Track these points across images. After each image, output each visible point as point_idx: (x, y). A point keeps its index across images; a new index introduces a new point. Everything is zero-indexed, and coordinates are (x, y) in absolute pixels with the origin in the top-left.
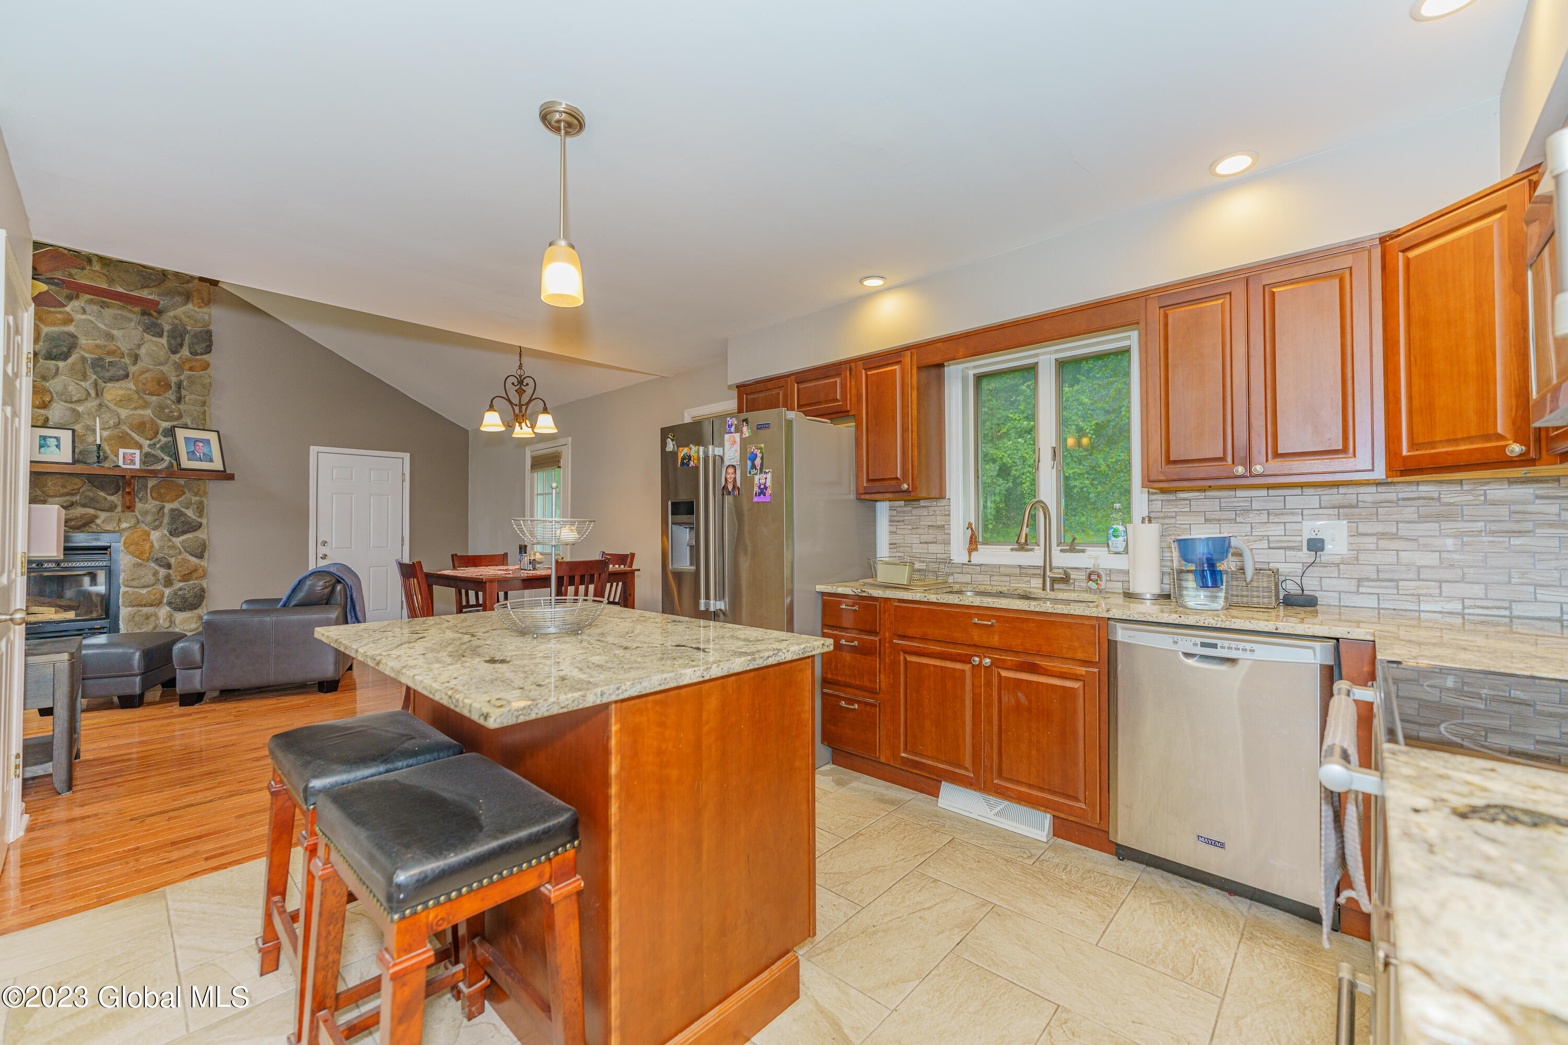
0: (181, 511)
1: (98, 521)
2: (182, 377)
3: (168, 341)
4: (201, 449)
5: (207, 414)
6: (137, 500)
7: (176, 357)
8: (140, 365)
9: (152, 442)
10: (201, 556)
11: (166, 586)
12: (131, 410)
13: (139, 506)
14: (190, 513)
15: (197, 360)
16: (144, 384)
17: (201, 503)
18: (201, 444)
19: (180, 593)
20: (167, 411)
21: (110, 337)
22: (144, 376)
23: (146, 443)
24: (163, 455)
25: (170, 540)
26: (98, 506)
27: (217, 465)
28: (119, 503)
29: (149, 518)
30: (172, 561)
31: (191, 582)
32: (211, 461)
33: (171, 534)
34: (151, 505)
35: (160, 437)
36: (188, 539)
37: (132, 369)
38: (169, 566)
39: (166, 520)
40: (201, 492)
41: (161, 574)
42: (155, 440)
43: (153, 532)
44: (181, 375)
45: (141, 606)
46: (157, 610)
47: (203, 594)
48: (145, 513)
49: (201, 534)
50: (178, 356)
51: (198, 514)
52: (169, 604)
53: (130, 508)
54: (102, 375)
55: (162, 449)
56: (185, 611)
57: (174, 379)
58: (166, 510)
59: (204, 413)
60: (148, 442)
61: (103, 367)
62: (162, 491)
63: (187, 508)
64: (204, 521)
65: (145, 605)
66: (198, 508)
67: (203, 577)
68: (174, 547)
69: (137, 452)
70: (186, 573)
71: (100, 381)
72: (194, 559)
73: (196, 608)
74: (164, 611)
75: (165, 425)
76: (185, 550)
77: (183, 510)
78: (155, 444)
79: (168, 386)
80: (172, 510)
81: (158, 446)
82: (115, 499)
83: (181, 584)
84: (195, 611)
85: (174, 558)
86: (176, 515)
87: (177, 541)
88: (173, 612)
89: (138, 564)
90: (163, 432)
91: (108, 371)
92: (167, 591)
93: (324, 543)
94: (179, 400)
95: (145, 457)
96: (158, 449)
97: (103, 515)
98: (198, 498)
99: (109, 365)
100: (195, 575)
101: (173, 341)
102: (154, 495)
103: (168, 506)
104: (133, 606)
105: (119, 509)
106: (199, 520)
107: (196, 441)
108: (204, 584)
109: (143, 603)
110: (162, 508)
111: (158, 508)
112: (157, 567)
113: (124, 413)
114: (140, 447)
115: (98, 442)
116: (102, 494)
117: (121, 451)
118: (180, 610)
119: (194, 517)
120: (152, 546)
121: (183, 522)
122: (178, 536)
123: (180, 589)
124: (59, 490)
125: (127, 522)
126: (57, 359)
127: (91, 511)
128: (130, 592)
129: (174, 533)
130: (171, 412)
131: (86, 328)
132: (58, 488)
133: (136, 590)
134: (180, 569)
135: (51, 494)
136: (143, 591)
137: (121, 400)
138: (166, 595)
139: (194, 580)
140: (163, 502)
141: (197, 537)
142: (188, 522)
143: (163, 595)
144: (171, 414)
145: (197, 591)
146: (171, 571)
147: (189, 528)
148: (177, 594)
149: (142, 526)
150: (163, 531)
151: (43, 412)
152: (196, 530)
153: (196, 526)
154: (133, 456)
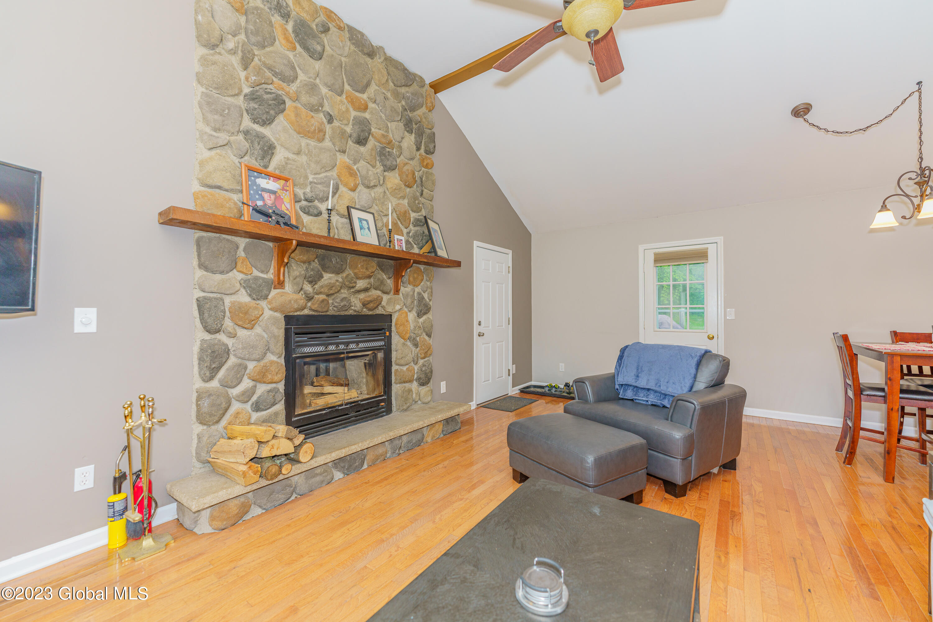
0: (422, 295)
1: (384, 303)
2: (422, 173)
3: (415, 138)
4: (438, 238)
6: (401, 284)
7: (418, 155)
8: (403, 158)
9: (408, 231)
10: (430, 336)
11: (416, 364)
12: (399, 199)
13: (402, 289)
14: (426, 296)
15: (429, 158)
16: (407, 176)
17: (432, 288)
18: (437, 235)
19: (424, 369)
20: (417, 202)
21: (387, 128)
22: (404, 167)
23: (405, 231)
24: (414, 244)
25: (418, 322)
26: (383, 289)
28: (392, 286)
29: (408, 301)
30: (418, 340)
31: (427, 359)
32: (443, 249)
34: (408, 289)
35: (411, 225)
36: (425, 319)
37: (398, 161)
38: (417, 345)
39: (416, 303)
40: (432, 278)
41: (413, 352)
42: (409, 228)
43: (409, 314)
44: (421, 170)
45: (404, 382)
46: (411, 385)
47: (432, 369)
48: (405, 297)
49: (430, 315)
50: (419, 153)
51: (430, 298)
52: (418, 380)
53: (397, 291)
54: (384, 163)
55: (414, 238)
56: (425, 385)
57: (418, 174)
58: (416, 294)
61: (385, 156)
62: (415, 275)
63: (425, 292)
64: (432, 304)
65: (406, 382)
66: (430, 292)
67: (431, 354)
68: (419, 327)
69: (403, 238)
70: (425, 351)
71: (383, 169)
72: (427, 338)
73: (429, 382)
74: (414, 386)
75: (413, 215)
76: (424, 330)
77: (423, 293)
78: (409, 233)
79: (415, 180)
80: (419, 294)
81: (411, 234)
82: (390, 282)
83: (423, 361)
84: (428, 385)
85: (419, 337)
86: (420, 298)
87: (420, 321)
88: (419, 386)
89: (400, 342)
90: (414, 221)
91: (387, 160)
92: (416, 368)
93: (480, 322)
94: (422, 194)
95: (407, 244)
96: (411, 238)
97: (385, 298)
98: (430, 283)
99: (388, 155)
100: (429, 352)
101: (418, 138)
102: (411, 280)
103: (417, 290)
104: (399, 383)
105: (392, 292)
106: (430, 303)
107: (435, 231)
108: (431, 359)
109: (405, 380)
110: (414, 292)
111: (412, 292)
112: (411, 346)
113: (393, 201)
114: (403, 235)
115: (390, 227)
116: (385, 277)
117: (398, 237)
118: (422, 385)
119: (428, 300)
120: (409, 328)
121: (423, 305)
122: (421, 317)
123: (424, 365)
124: (365, 272)
125: (399, 305)
126: (361, 143)
127: (378, 293)
128: (399, 370)
129: (419, 315)
130: (419, 203)
131: (377, 117)
132: (364, 270)
133: (401, 368)
134: (423, 347)
135: (360, 276)
136: (405, 368)
137: (395, 189)
138: (416, 372)
139: (428, 357)
140: (414, 286)
141: (429, 318)
142: (425, 305)
143: (414, 372)
144: (419, 205)
145: (429, 366)
146: (418, 349)
147: (426, 310)
148: (421, 370)
149: (405, 308)
150: (414, 313)
151: (352, 194)
152: (429, 312)
153: (428, 308)
154: (401, 242)
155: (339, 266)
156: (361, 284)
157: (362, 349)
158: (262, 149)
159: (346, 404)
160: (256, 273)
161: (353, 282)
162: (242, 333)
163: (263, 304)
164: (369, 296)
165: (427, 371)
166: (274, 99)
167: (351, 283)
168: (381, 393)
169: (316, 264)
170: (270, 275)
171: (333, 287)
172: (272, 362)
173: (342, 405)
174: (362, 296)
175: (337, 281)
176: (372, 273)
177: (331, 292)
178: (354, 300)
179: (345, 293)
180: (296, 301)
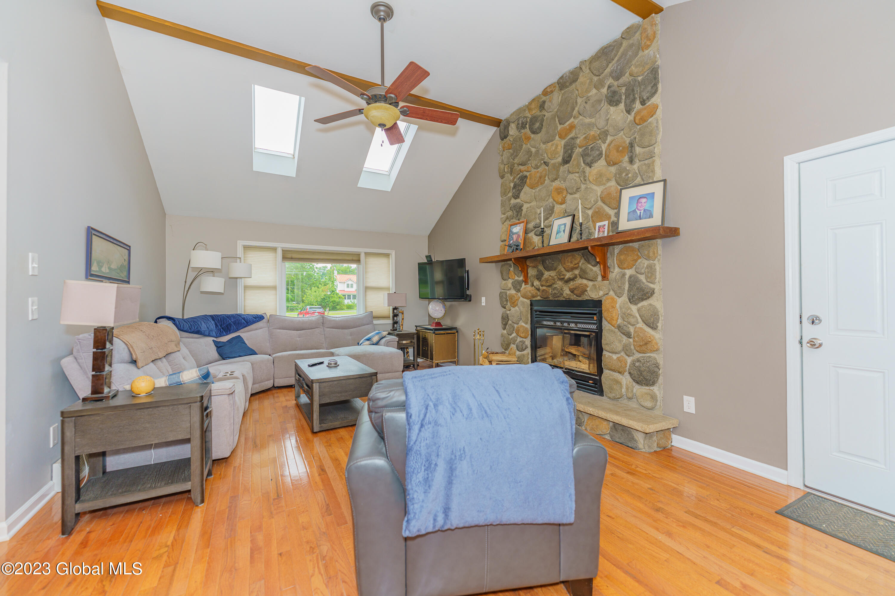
0: (637, 278)
1: (589, 289)
2: (636, 134)
3: (624, 104)
4: (644, 205)
5: (655, 163)
6: (609, 268)
7: (631, 116)
8: (609, 139)
9: (617, 211)
10: (654, 328)
11: (627, 355)
12: (604, 184)
13: (611, 274)
14: (642, 278)
15: (647, 107)
17: (652, 267)
18: (644, 200)
19: (637, 364)
21: (590, 126)
22: (609, 148)
23: (613, 213)
25: (630, 308)
26: (588, 276)
28: (599, 272)
29: (616, 286)
30: (632, 329)
31: (646, 355)
32: (651, 216)
33: (631, 302)
34: (617, 272)
36: (643, 306)
37: (604, 147)
38: (628, 335)
39: (626, 287)
40: (650, 254)
41: (624, 342)
43: (619, 300)
44: (635, 131)
46: (622, 377)
47: (656, 369)
49: (654, 302)
50: (632, 113)
51: (650, 280)
52: (631, 374)
53: (605, 277)
54: (588, 161)
56: (643, 386)
57: (628, 141)
58: (627, 277)
59: (652, 164)
60: (614, 211)
61: (588, 154)
62: (623, 257)
63: (641, 274)
64: (655, 287)
65: (615, 371)
66: (649, 272)
67: (656, 350)
68: (632, 315)
70: (643, 343)
71: (586, 168)
72: (648, 329)
73: (651, 385)
74: (627, 379)
76: (641, 319)
77: (638, 275)
79: (623, 151)
80: (631, 277)
82: (597, 270)
83: (638, 355)
85: (633, 327)
86: (633, 282)
87: (635, 308)
88: (634, 383)
89: (610, 329)
91: (591, 156)
92: (629, 360)
93: (814, 320)
94: (631, 161)
97: (591, 284)
98: (649, 262)
99: (591, 151)
100: (649, 347)
101: (629, 101)
102: (619, 262)
103: (629, 272)
104: (610, 370)
105: (599, 278)
106: (652, 286)
107: (641, 197)
108: (659, 358)
109: (613, 369)
110: (624, 275)
111: (622, 276)
112: (622, 335)
113: (600, 189)
114: (609, 218)
115: (581, 221)
116: (589, 266)
118: (639, 383)
119: (647, 283)
120: (617, 314)
121: (638, 289)
122: (635, 304)
123: (638, 361)
124: (570, 265)
125: (602, 290)
126: (568, 162)
127: (584, 281)
128: (606, 356)
129: (633, 300)
130: (627, 175)
131: (580, 127)
133: (611, 354)
135: (567, 269)
136: (615, 357)
138: (628, 365)
139: (648, 353)
140: (625, 269)
141: (650, 305)
142: (641, 289)
143: (626, 364)
144: (627, 177)
145: (648, 364)
146: (631, 340)
147: (642, 295)
148: (634, 364)
149: (612, 293)
150: (625, 298)
151: (563, 206)
152: (649, 298)
153: (647, 293)
154: (604, 227)
155: (550, 265)
156: (568, 275)
157: (581, 329)
158: (517, 212)
159: (566, 369)
160: (517, 278)
161: (562, 274)
162: (512, 309)
163: (519, 294)
164: (574, 285)
165: (642, 369)
166: (520, 180)
167: (561, 276)
168: (594, 372)
169: (541, 267)
170: (521, 278)
171: (547, 280)
172: (522, 326)
173: (563, 368)
174: (571, 285)
175: (550, 276)
176: (576, 265)
177: (548, 284)
178: (566, 289)
179: (559, 284)
180: (530, 292)
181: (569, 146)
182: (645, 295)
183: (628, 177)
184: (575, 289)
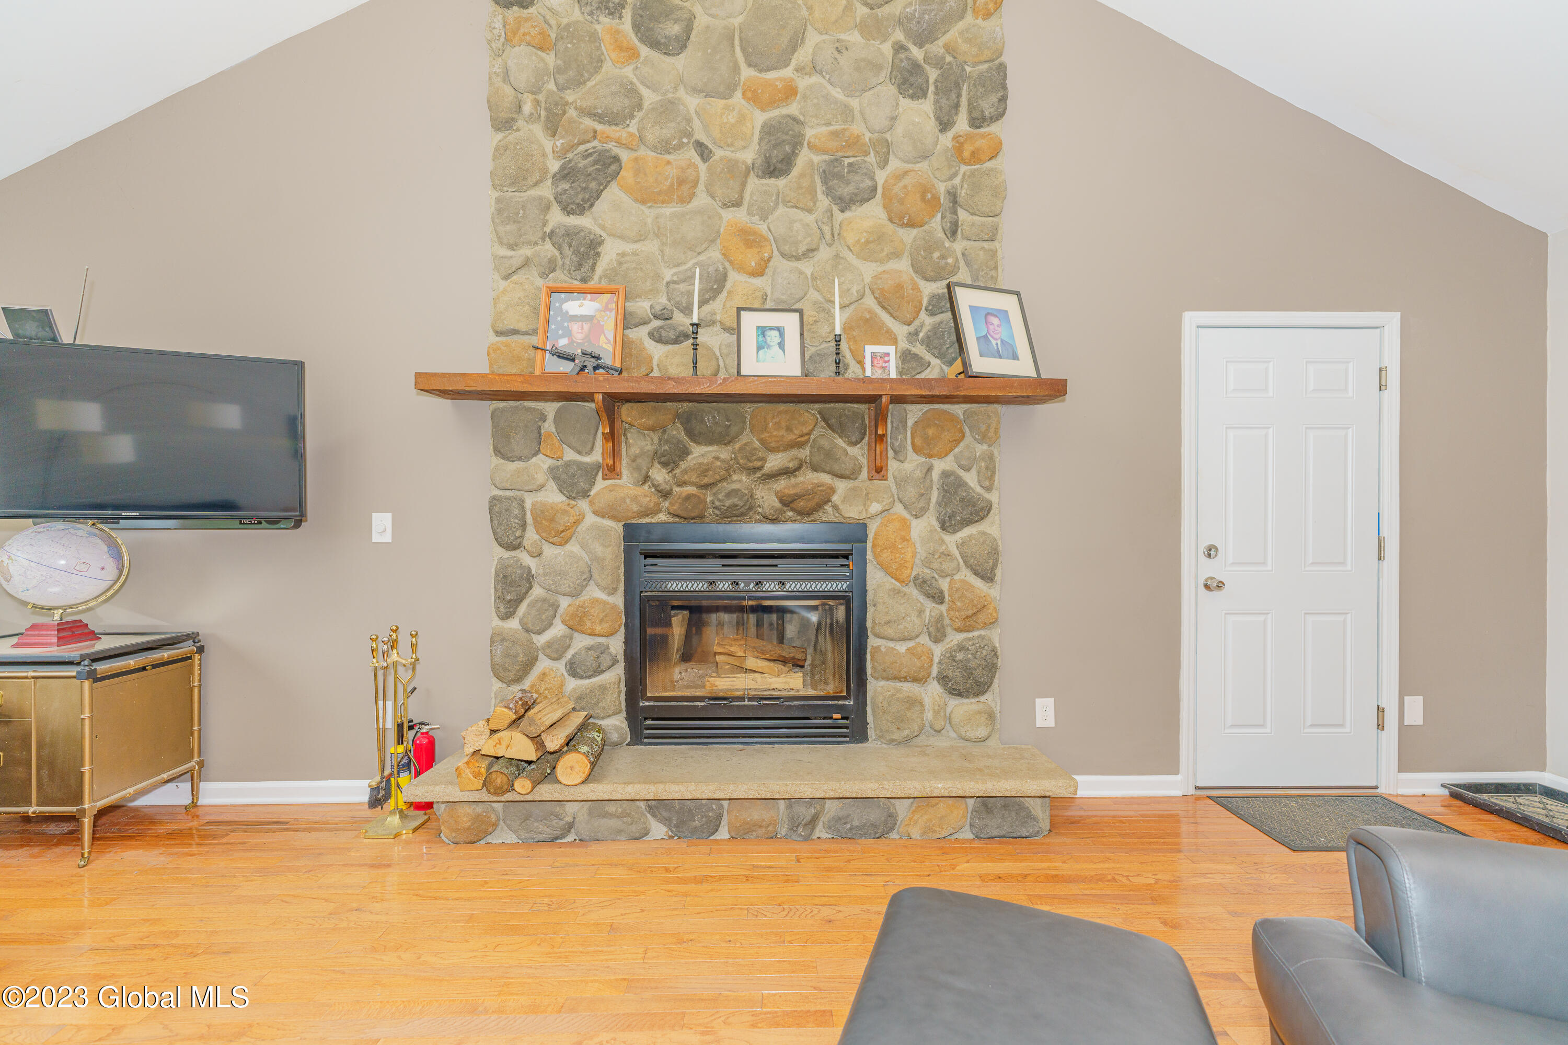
0: (958, 478)
1: (835, 498)
2: (957, 181)
3: (935, 104)
4: (999, 333)
5: (999, 254)
6: (891, 453)
7: (946, 140)
8: (894, 164)
9: (911, 329)
10: (988, 577)
11: (937, 641)
12: (881, 261)
13: (893, 466)
14: (971, 479)
15: (983, 136)
16: (901, 201)
17: (991, 458)
18: (995, 321)
19: (960, 656)
20: (936, 255)
21: (847, 113)
22: (901, 184)
23: (901, 331)
24: (928, 357)
25: (943, 542)
26: (836, 467)
27: (1023, 368)
28: (864, 461)
29: (911, 492)
30: (944, 584)
31: (976, 634)
32: (1015, 357)
33: (943, 528)
34: (912, 463)
35: (923, 315)
36: (970, 536)
37: (881, 177)
38: (938, 598)
39: (935, 496)
40: (991, 434)
41: (927, 612)
42: (917, 323)
43: (914, 523)
44: (955, 175)
45: (899, 679)
46: (922, 690)
47: (994, 659)
48: (901, 482)
49: (989, 527)
50: (950, 134)
51: (987, 483)
52: (943, 679)
53: (879, 470)
54: (838, 193)
55: (928, 342)
56: (967, 697)
57: (942, 188)
58: (935, 475)
59: (994, 253)
60: (906, 327)
61: (840, 177)
62: (931, 432)
63: (968, 470)
64: (993, 497)
65: (905, 679)
66: (987, 468)
67: (992, 623)
68: (947, 555)
69: (891, 349)
70: (970, 612)
71: (835, 209)
72: (977, 583)
73: (984, 692)
74: (932, 692)
75: (930, 289)
76: (965, 562)
77: (961, 473)
78: (916, 333)
79: (933, 203)
80: (945, 474)
81: (921, 335)
82: (859, 453)
83: (961, 636)
84: (982, 699)
85: (948, 579)
86: (951, 485)
87: (951, 541)
88: (946, 696)
89: (894, 589)
90: (929, 303)
91: (848, 183)
92: (938, 651)
93: (1211, 551)
94: (953, 231)
95: (904, 362)
96: (922, 343)
97: (842, 486)
98: (985, 447)
99: (849, 172)
100: (982, 617)
101: (944, 101)
102: (918, 441)
103: (940, 466)
104: (888, 679)
105: (864, 474)
106: (987, 495)
107: (989, 313)
108: (994, 636)
109: (903, 674)
110: (930, 469)
111: (924, 471)
112: (921, 598)
113: (868, 270)
114: (894, 341)
115: (838, 332)
116: (840, 442)
117: (869, 349)
118: (960, 695)
119: (979, 489)
120: (915, 554)
121: (962, 500)
122: (954, 532)
123: (961, 648)
124: (783, 436)
125: (878, 502)
126: (777, 173)
127: (826, 478)
128: (883, 650)
129: (948, 524)
130: (943, 257)
131: (815, 101)
132: (782, 432)
133: (891, 644)
134: (959, 604)
135: (773, 445)
136: (902, 648)
137: (868, 242)
138: (936, 660)
139: (978, 629)
140: (931, 456)
141: (984, 533)
142: (969, 501)
143: (932, 660)
144: (943, 262)
145: (984, 652)
146: (943, 608)
147: (971, 514)
148: (953, 658)
149: (899, 509)
150: (930, 521)
151: (757, 282)
152: (982, 519)
153: (982, 509)
154: (886, 359)
155: (719, 429)
156: (775, 461)
157: (798, 594)
158: (576, 252)
159: (750, 699)
160: (570, 455)
161: (754, 457)
162: (549, 551)
163: (583, 504)
164: (794, 486)
165: (973, 664)
166: (595, 162)
167: (750, 461)
168: (841, 692)
169: (677, 432)
170: (596, 456)
171: (707, 470)
172: (595, 601)
173: (741, 698)
174: (782, 484)
175: (717, 458)
176: (802, 436)
177: (706, 480)
178: (763, 494)
179: (741, 481)
180: (635, 499)
181: (787, 134)
182: (977, 513)
183: (947, 264)
184: (799, 497)
